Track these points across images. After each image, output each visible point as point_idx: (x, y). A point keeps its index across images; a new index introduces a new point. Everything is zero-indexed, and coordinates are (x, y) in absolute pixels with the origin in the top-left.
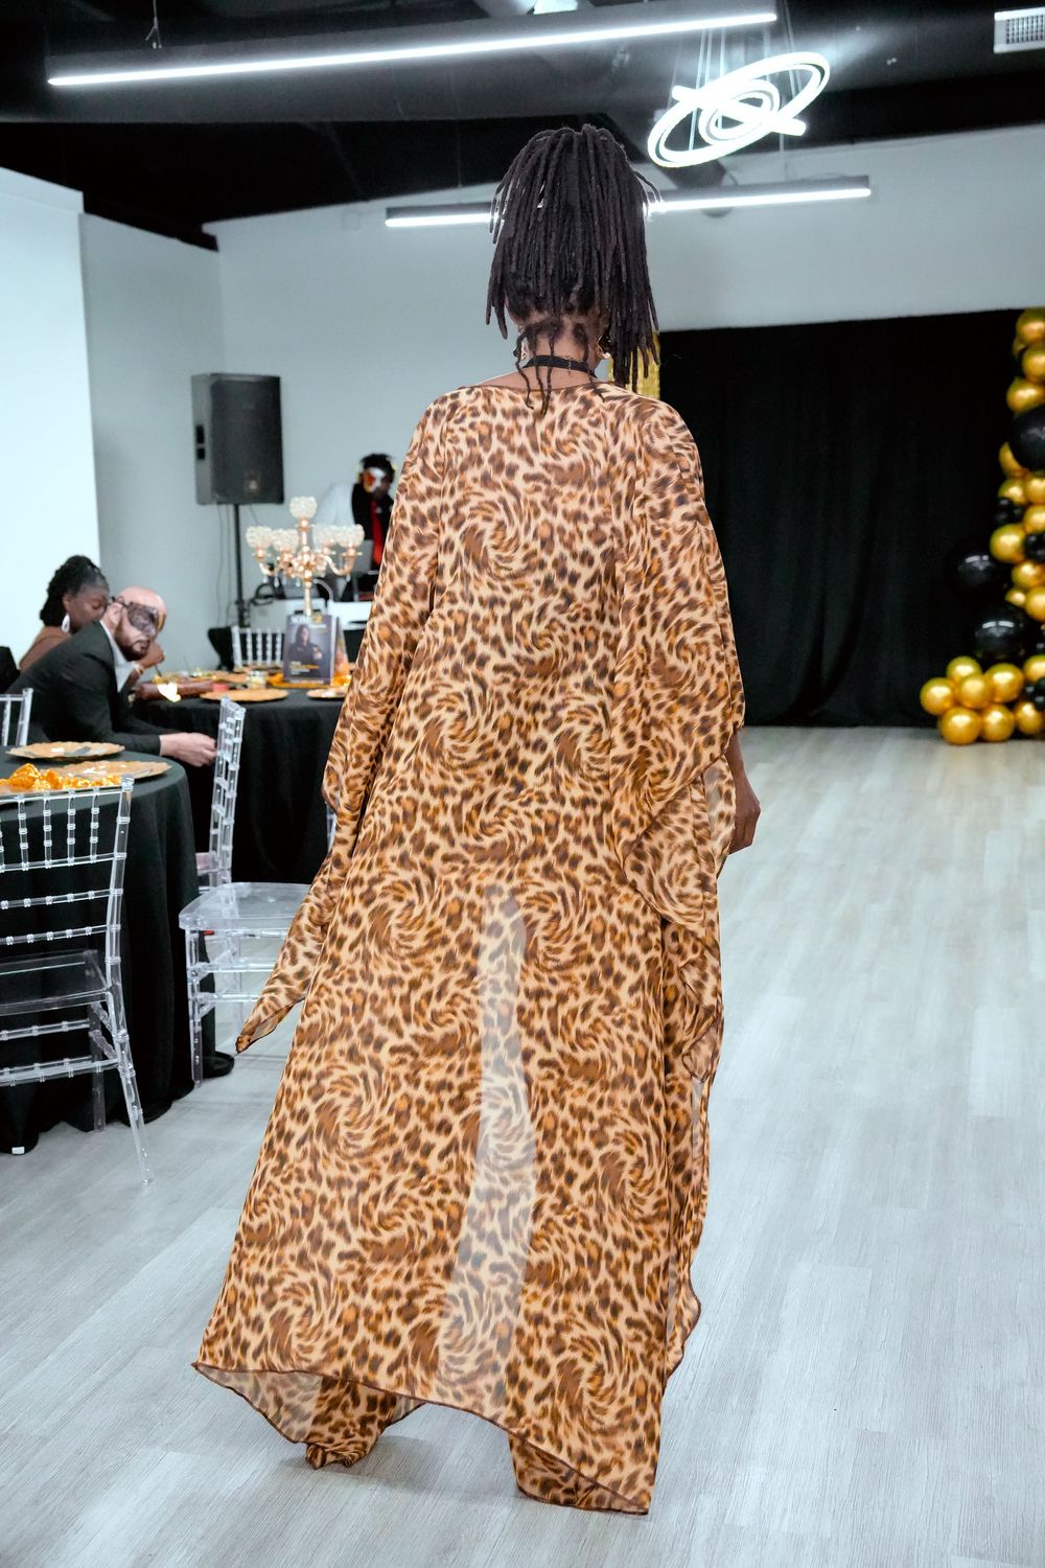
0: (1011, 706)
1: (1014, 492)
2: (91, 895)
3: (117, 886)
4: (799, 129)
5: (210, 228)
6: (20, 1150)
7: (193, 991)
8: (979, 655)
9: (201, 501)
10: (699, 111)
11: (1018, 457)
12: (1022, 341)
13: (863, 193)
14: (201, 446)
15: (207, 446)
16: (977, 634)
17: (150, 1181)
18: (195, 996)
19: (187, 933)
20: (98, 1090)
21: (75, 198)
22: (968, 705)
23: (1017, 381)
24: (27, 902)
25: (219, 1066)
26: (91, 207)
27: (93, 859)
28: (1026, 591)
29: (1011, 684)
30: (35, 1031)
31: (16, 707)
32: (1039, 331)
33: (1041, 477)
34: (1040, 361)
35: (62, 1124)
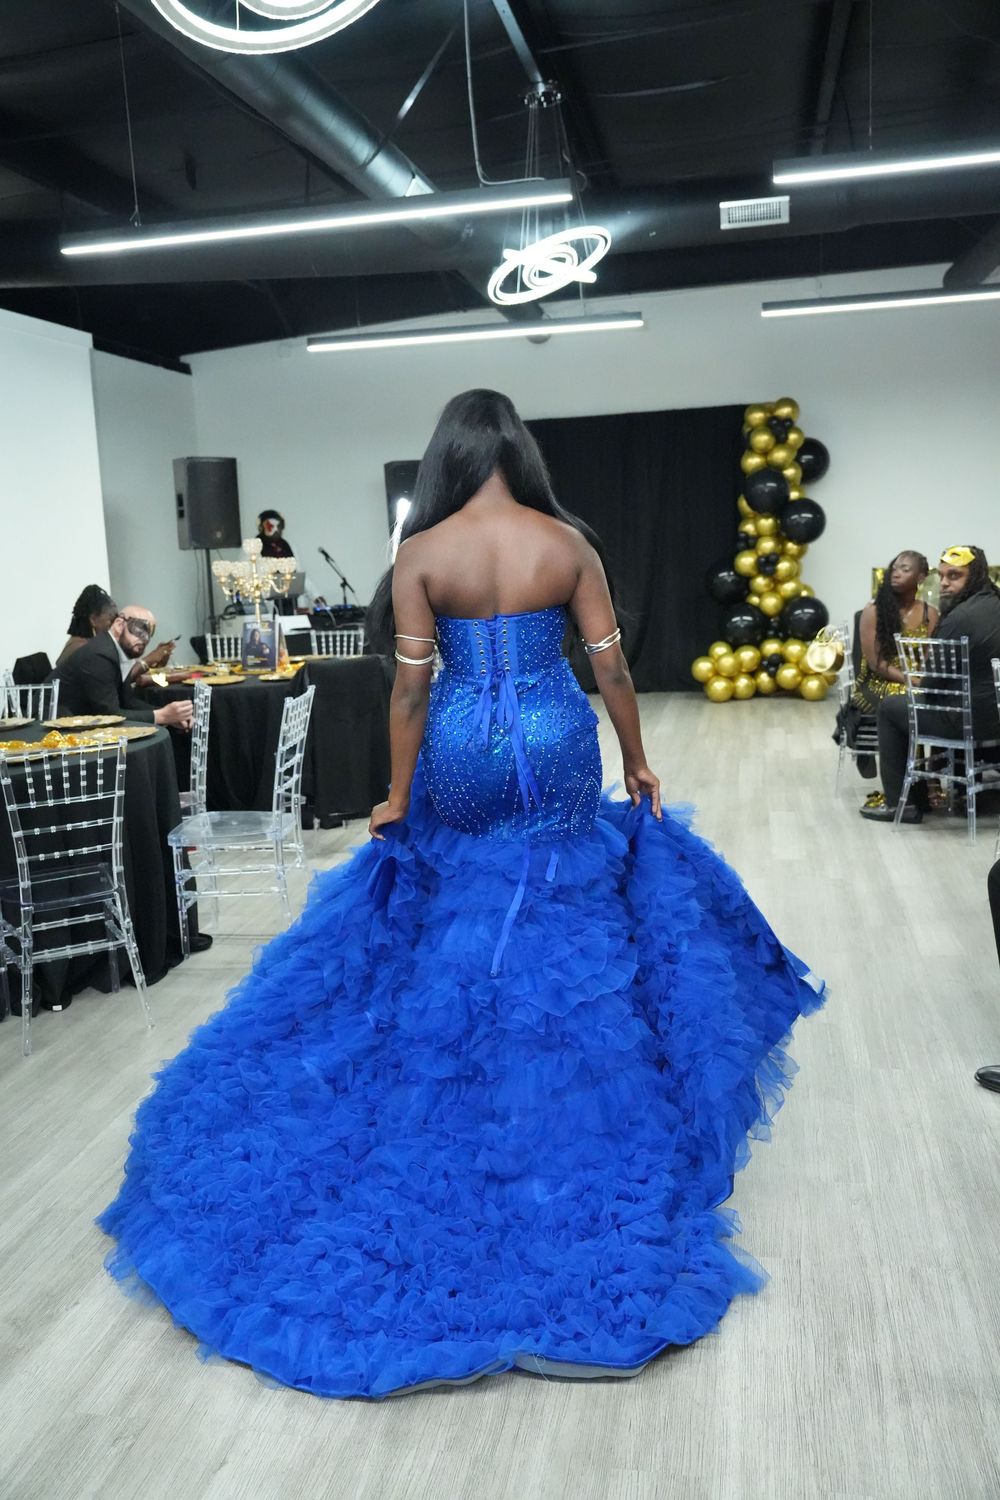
0: (753, 674)
1: (749, 528)
2: (100, 822)
3: (118, 815)
4: (592, 278)
5: (185, 359)
6: (59, 1008)
7: (180, 890)
8: (731, 640)
9: (182, 547)
10: (523, 267)
11: (750, 504)
12: (749, 425)
13: (638, 323)
14: (181, 508)
15: (185, 508)
16: (728, 625)
17: (152, 1026)
18: (182, 894)
19: (174, 849)
20: (114, 964)
21: (87, 338)
22: (724, 674)
23: (747, 452)
24: (53, 829)
25: (202, 943)
26: (99, 345)
27: (100, 796)
28: (760, 595)
29: (752, 659)
30: (66, 922)
31: (48, 693)
32: (760, 419)
33: (767, 517)
34: (762, 439)
35: (89, 988)
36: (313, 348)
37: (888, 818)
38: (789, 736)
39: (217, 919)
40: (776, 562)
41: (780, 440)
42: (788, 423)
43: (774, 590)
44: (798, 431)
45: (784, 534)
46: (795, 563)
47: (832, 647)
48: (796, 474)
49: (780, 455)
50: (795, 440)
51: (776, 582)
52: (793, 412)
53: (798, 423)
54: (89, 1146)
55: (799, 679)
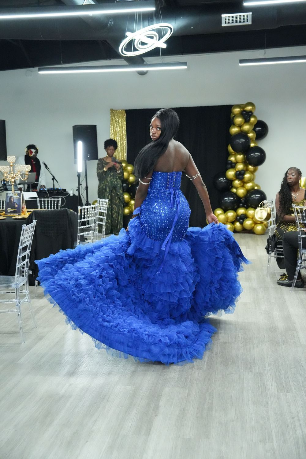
0: (233, 223)
1: (232, 159)
4: (165, 46)
8: (223, 208)
10: (134, 40)
11: (233, 148)
12: (233, 114)
13: (185, 67)
16: (223, 201)
23: (232, 126)
28: (237, 188)
29: (233, 216)
32: (238, 111)
33: (240, 154)
34: (239, 120)
36: (41, 72)
37: (289, 285)
38: (248, 250)
40: (244, 174)
41: (247, 121)
42: (250, 113)
43: (243, 186)
44: (255, 117)
45: (247, 162)
46: (252, 175)
47: (266, 210)
48: (253, 136)
49: (246, 127)
50: (253, 121)
51: (244, 183)
52: (252, 109)
53: (255, 114)
55: (253, 225)
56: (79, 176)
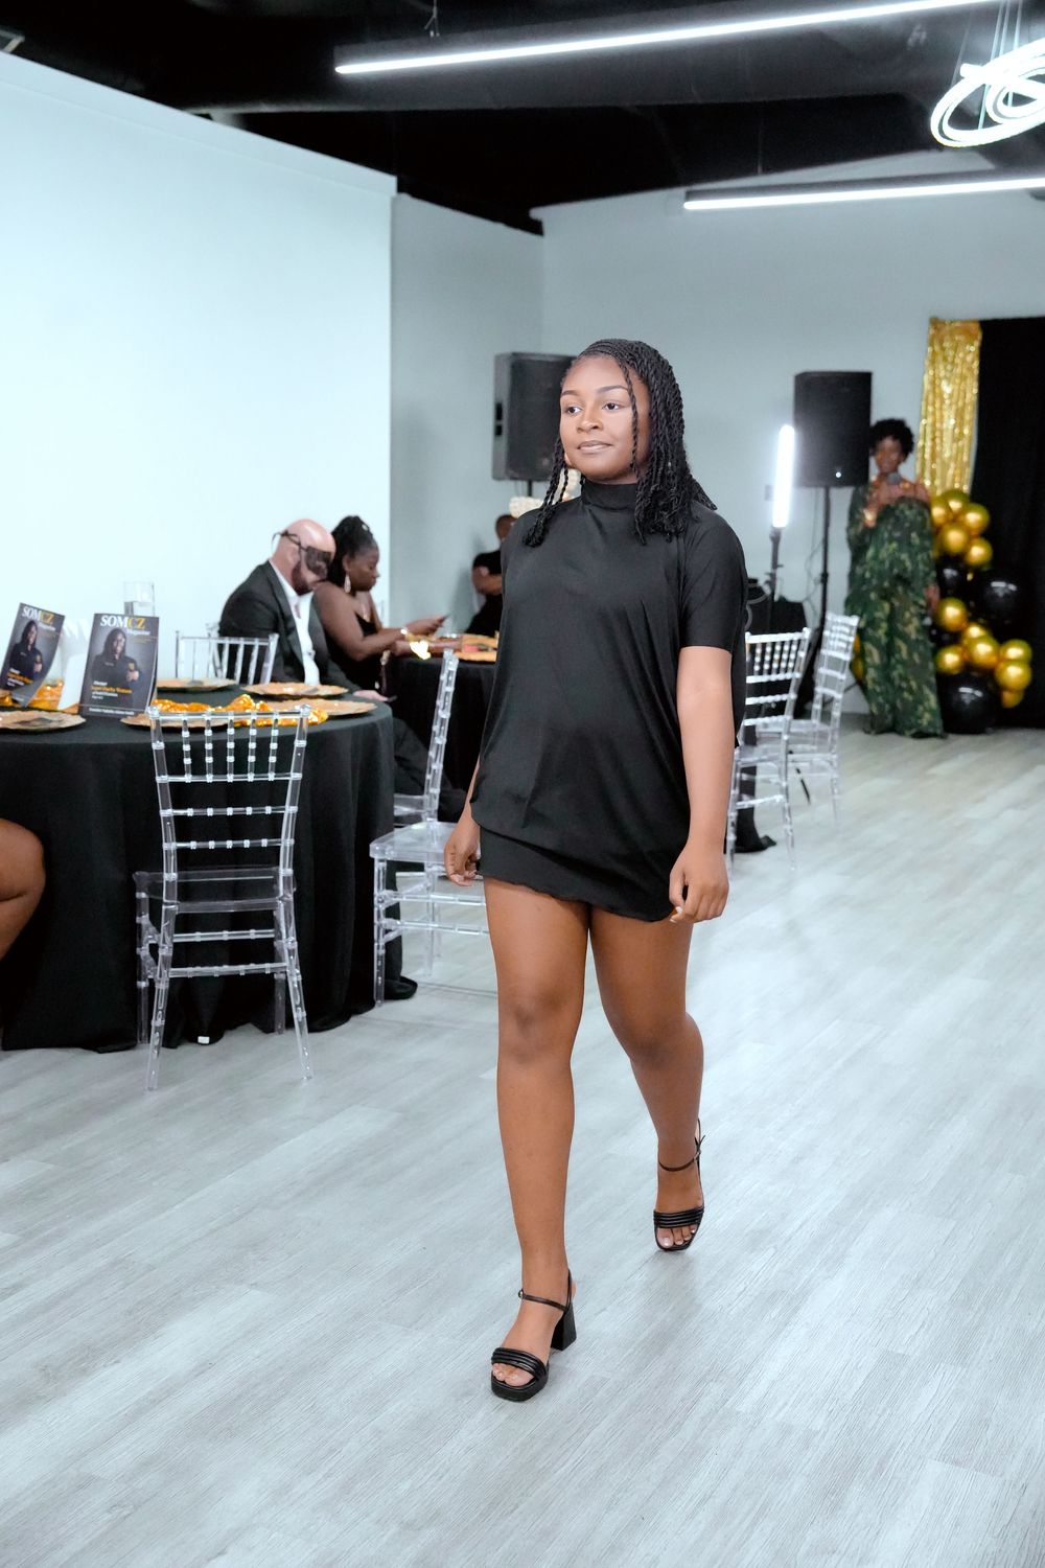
2: (268, 810)
3: (292, 804)
5: (537, 213)
6: (204, 1040)
7: (379, 917)
9: (497, 477)
10: (985, 89)
14: (499, 423)
15: (504, 423)
17: (309, 1078)
18: (381, 921)
19: (376, 863)
20: (280, 996)
21: (391, 181)
24: (210, 812)
25: (402, 989)
26: (401, 188)
27: (271, 777)
30: (225, 935)
31: (263, 650)
35: (250, 1025)
36: (693, 205)
39: (430, 965)
54: (189, 1199)
56: (776, 539)
